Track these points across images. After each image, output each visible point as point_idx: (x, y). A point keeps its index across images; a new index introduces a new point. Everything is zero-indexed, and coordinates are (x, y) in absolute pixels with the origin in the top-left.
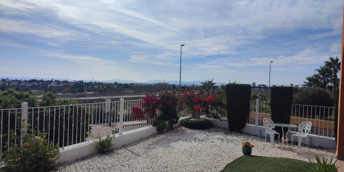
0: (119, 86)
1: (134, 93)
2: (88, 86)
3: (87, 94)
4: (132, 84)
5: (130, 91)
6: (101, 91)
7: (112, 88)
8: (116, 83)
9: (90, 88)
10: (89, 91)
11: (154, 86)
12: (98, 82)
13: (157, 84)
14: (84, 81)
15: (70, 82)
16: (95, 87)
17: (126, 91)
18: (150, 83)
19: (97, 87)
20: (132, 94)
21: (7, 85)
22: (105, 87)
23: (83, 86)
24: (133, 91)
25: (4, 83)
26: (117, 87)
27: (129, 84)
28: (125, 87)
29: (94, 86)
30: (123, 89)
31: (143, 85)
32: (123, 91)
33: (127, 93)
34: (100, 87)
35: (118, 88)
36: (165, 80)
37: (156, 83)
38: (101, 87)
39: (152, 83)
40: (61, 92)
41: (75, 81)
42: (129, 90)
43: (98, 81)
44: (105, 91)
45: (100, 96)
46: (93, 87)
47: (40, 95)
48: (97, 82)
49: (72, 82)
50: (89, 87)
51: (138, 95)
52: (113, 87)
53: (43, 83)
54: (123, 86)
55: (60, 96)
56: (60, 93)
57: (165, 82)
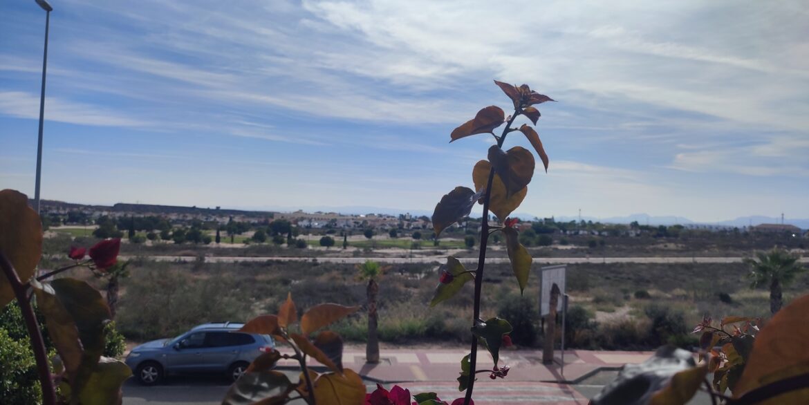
0: (641, 233)
1: (681, 251)
2: (565, 231)
3: (557, 249)
4: (679, 227)
5: (672, 246)
6: (592, 244)
7: (623, 236)
8: (635, 225)
9: (571, 235)
10: (564, 243)
11: (746, 234)
12: (590, 222)
13: (758, 228)
14: (556, 221)
15: (524, 222)
16: (581, 232)
17: (661, 246)
18: (734, 225)
19: (586, 232)
20: (675, 253)
21: (405, 227)
22: (605, 233)
23: (552, 231)
24: (680, 245)
25: (401, 222)
26: (638, 235)
27: (670, 227)
28: (659, 236)
29: (579, 230)
30: (654, 239)
31: (714, 230)
32: (653, 244)
33: (663, 250)
34: (593, 234)
35: (639, 238)
36: (784, 217)
37: (755, 223)
38: (597, 233)
39: (739, 225)
40: (500, 244)
41: (536, 218)
42: (670, 241)
43: (589, 220)
44: (602, 243)
45: (588, 256)
46: (577, 233)
47: (456, 248)
48: (587, 221)
49: (529, 222)
50: (568, 232)
51: (693, 256)
52: (627, 234)
53: (468, 222)
54: (654, 233)
55: (495, 251)
56: (497, 245)
57: (785, 223)
